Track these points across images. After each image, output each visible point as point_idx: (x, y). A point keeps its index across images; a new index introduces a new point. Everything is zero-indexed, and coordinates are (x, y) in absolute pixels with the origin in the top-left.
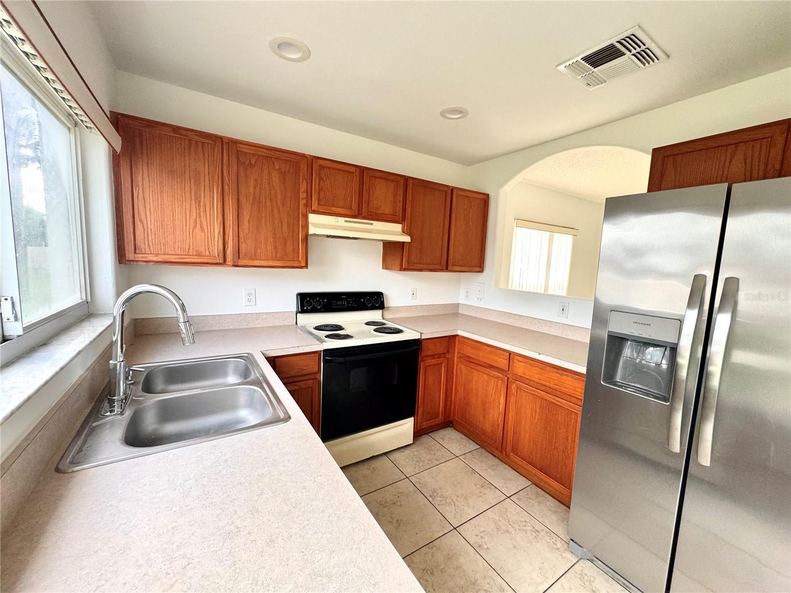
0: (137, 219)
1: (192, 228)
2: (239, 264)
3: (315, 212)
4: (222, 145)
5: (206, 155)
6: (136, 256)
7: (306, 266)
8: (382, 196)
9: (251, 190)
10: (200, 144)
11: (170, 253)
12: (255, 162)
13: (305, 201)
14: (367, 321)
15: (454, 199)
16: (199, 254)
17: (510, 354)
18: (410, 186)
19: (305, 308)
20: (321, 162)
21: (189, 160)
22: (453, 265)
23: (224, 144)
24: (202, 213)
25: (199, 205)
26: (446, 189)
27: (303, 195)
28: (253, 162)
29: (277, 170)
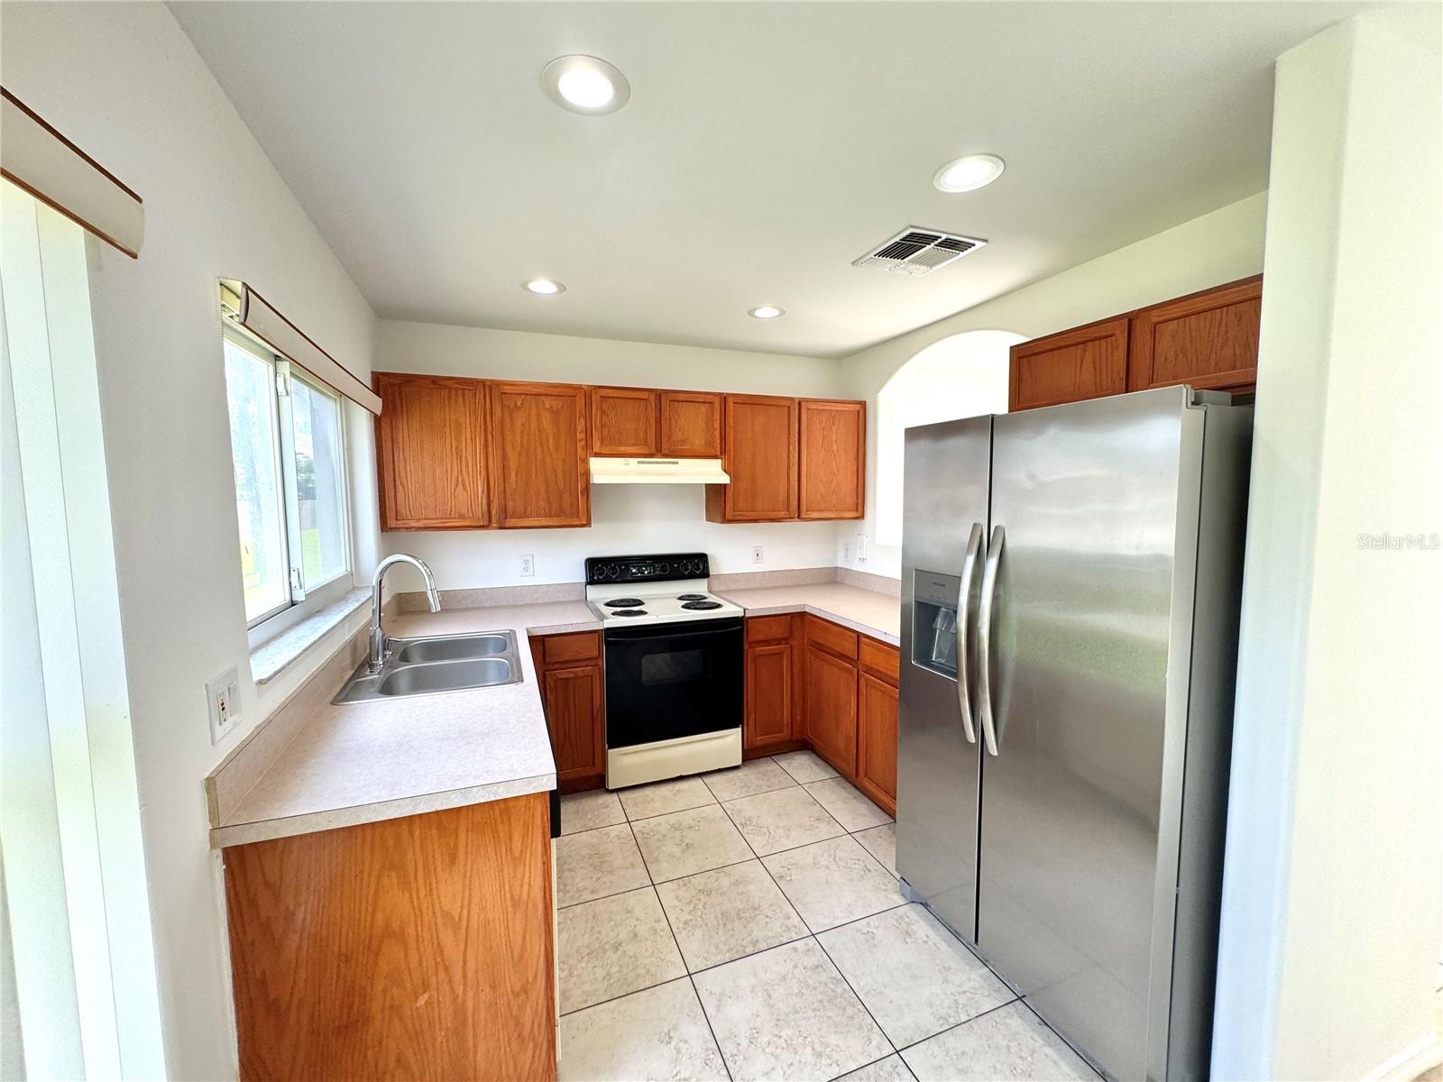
0: (398, 483)
1: (453, 486)
2: (507, 525)
3: (597, 455)
4: (484, 389)
5: (467, 404)
6: (398, 522)
7: (588, 524)
8: (692, 424)
9: (518, 437)
10: (460, 392)
11: (431, 517)
12: (522, 404)
13: (583, 443)
14: (680, 595)
15: (804, 416)
16: (462, 517)
17: (858, 636)
18: (731, 405)
19: (596, 578)
20: (603, 392)
21: (450, 411)
22: (807, 511)
23: (487, 387)
24: (464, 469)
25: (461, 461)
26: (788, 403)
27: (580, 436)
28: (519, 404)
29: (547, 409)
